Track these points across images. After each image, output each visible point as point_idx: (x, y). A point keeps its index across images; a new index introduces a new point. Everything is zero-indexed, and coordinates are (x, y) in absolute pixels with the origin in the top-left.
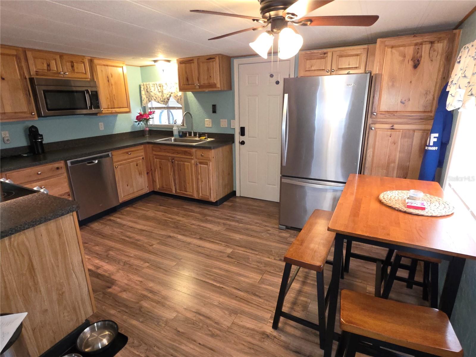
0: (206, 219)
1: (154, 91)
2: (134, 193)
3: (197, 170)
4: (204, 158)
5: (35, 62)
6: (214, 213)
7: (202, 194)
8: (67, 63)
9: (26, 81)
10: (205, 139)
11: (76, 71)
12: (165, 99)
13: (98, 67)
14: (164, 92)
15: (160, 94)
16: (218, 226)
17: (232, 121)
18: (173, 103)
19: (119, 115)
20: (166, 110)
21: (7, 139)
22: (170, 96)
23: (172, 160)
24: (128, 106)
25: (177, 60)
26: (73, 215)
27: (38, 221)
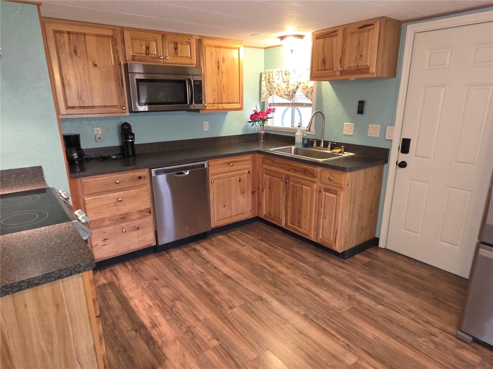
0: (322, 280)
1: (278, 82)
2: (231, 217)
3: (319, 200)
4: (333, 184)
5: (132, 44)
6: (336, 272)
7: (322, 237)
8: (170, 45)
9: (121, 68)
10: (340, 152)
11: (179, 55)
12: (289, 92)
13: (207, 49)
14: (290, 83)
15: (284, 86)
16: (339, 299)
17: (388, 127)
18: (300, 97)
19: (229, 112)
20: (291, 108)
21: (99, 136)
22: (297, 87)
23: (286, 179)
24: (241, 101)
25: (313, 34)
26: (82, 277)
27: (16, 286)
